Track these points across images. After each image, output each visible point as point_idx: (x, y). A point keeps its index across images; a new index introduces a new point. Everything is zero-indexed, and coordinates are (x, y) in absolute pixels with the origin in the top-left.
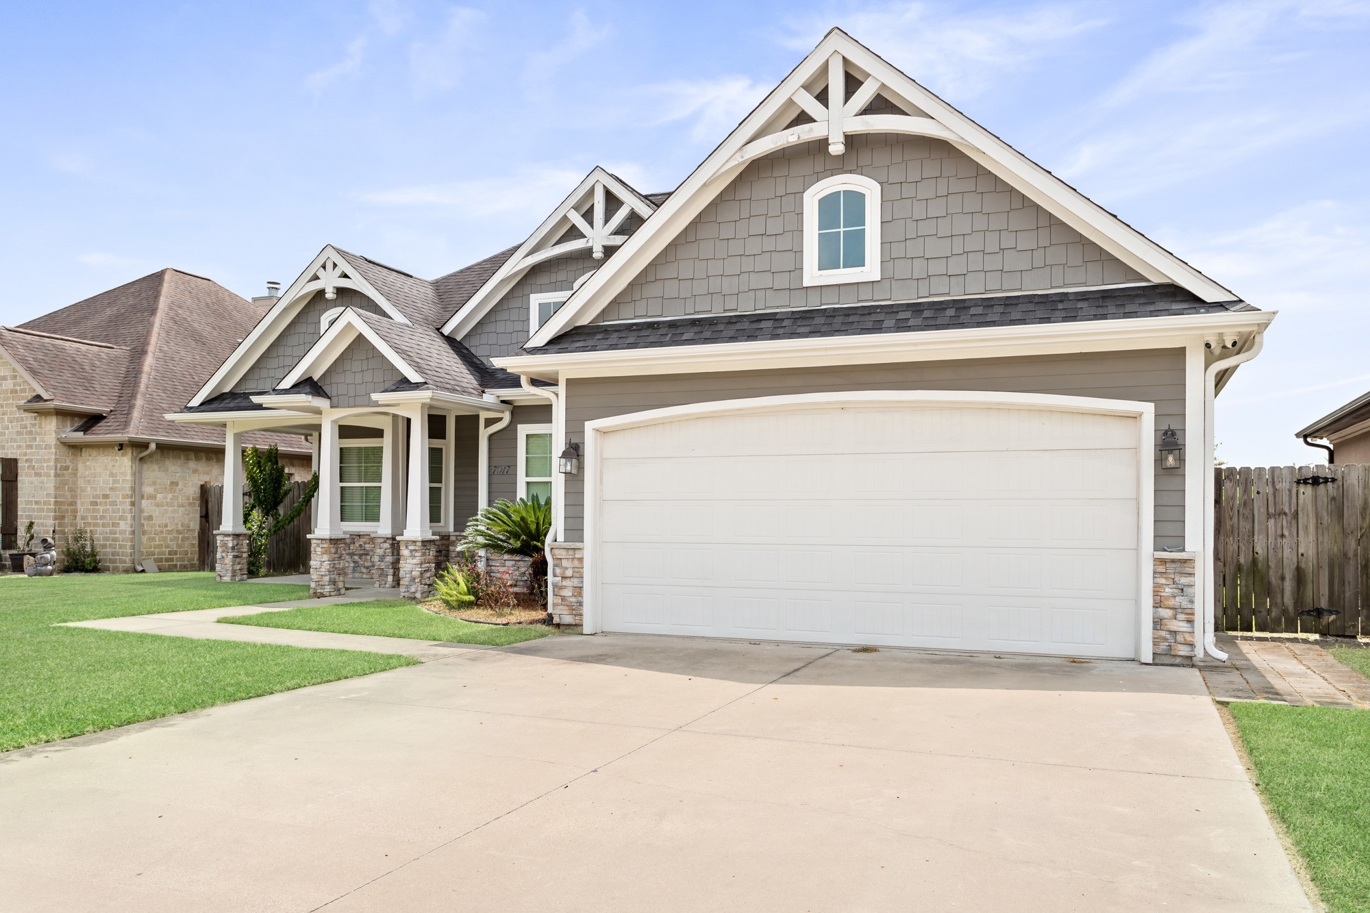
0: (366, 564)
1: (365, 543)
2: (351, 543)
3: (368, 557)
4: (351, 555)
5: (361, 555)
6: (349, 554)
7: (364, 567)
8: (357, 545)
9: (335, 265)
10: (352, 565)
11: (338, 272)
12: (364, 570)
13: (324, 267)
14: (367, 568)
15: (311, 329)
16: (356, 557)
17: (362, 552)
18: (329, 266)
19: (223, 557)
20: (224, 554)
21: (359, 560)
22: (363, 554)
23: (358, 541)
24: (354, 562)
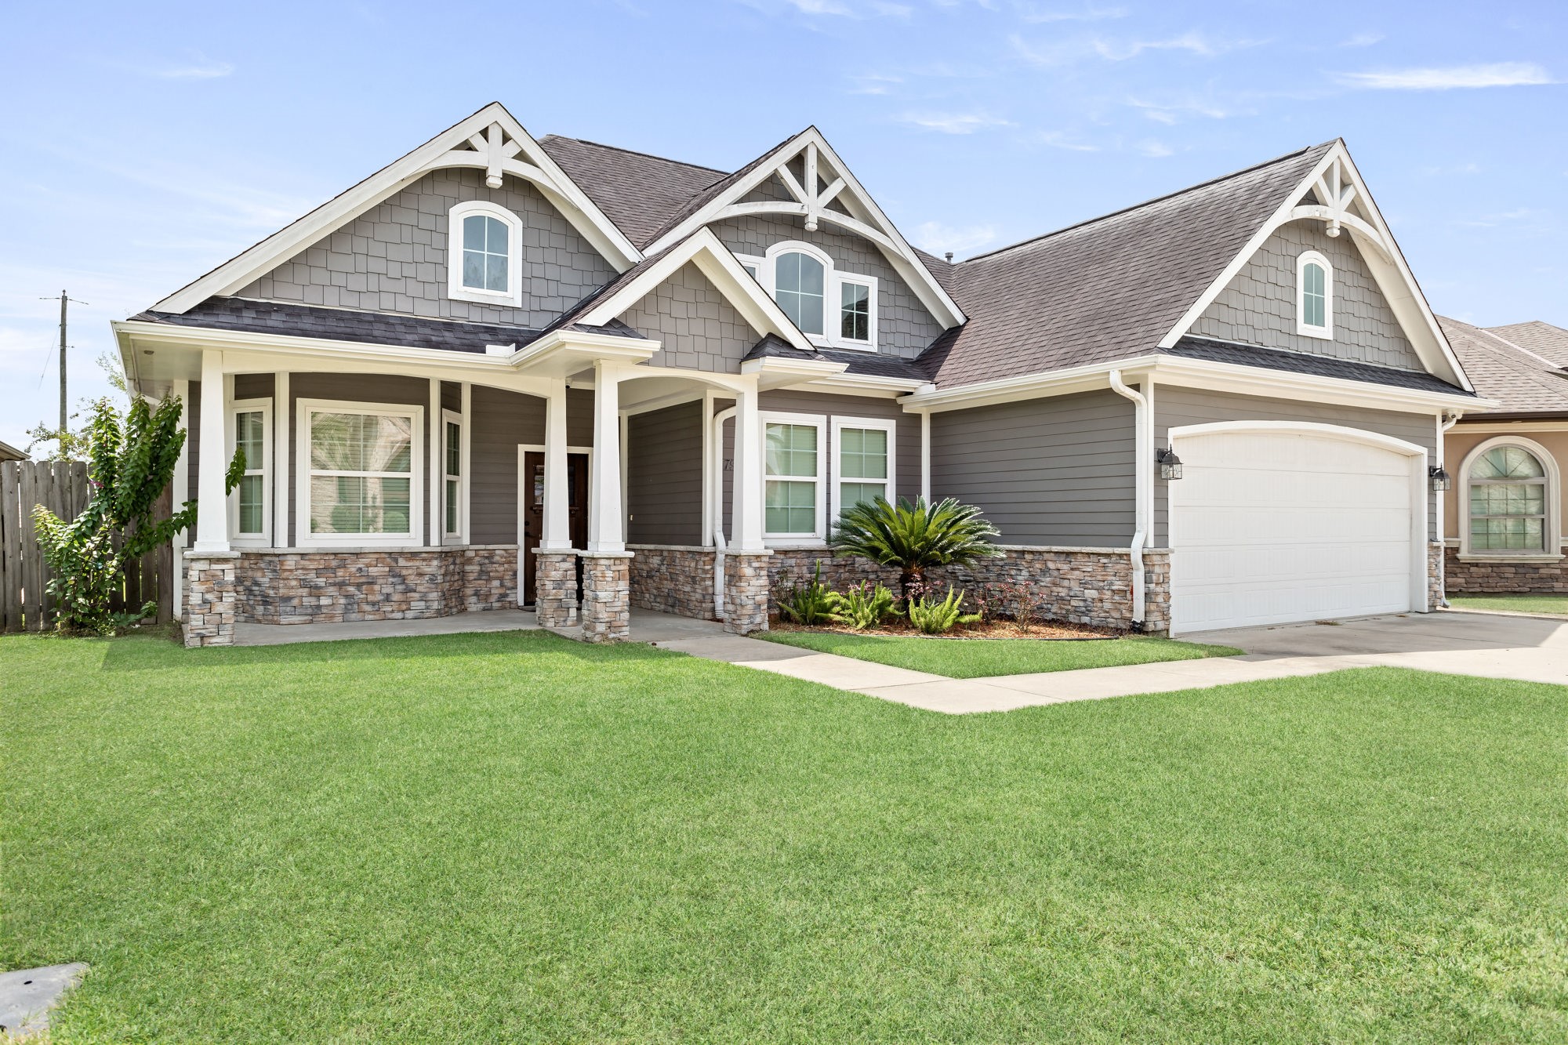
0: (371, 598)
1: (368, 566)
2: (339, 567)
3: (377, 587)
4: (341, 585)
5: (359, 586)
6: (334, 584)
7: (368, 603)
8: (353, 570)
9: (506, 139)
10: (342, 601)
11: (512, 149)
12: (368, 608)
13: (484, 133)
14: (373, 604)
15: (426, 222)
16: (351, 589)
17: (363, 580)
18: (495, 135)
19: (205, 602)
20: (209, 597)
21: (357, 592)
22: (363, 584)
23: (354, 562)
24: (346, 596)
